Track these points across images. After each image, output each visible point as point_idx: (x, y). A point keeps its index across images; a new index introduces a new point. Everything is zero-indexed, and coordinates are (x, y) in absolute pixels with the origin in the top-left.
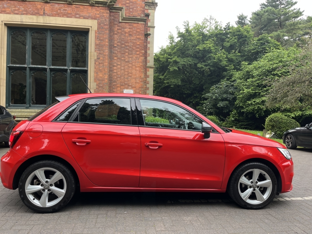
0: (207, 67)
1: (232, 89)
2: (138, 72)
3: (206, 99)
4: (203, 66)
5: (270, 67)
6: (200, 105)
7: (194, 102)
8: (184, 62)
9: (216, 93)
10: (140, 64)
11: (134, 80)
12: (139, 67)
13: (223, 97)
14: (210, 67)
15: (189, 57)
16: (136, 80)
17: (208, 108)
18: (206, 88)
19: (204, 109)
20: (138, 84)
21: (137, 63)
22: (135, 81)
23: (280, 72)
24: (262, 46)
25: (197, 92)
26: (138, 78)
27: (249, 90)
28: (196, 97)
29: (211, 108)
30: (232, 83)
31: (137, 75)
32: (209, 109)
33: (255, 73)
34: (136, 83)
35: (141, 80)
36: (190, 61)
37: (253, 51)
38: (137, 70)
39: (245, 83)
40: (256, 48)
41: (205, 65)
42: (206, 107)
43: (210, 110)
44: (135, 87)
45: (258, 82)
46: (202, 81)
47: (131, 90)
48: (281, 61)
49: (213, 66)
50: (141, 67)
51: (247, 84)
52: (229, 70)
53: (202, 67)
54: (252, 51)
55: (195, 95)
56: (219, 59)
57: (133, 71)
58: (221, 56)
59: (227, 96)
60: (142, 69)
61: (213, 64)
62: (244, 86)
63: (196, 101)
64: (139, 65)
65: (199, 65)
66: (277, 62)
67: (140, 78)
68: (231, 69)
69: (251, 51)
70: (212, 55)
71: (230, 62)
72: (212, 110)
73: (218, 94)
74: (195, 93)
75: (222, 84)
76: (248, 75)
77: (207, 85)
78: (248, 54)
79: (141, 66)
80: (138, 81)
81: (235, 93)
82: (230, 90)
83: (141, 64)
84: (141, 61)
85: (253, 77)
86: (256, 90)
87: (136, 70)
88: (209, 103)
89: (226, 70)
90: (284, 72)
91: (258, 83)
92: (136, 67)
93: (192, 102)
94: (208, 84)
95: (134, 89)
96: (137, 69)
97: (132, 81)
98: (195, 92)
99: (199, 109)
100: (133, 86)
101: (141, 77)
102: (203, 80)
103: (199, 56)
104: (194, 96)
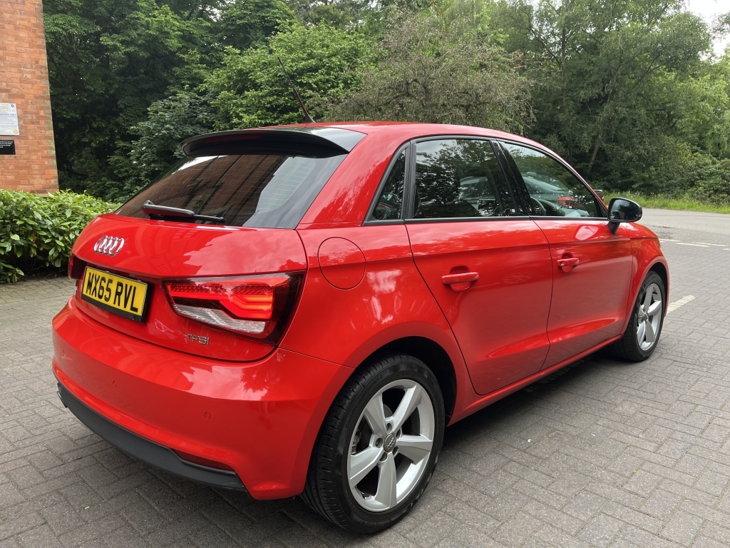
0: (127, 47)
1: (205, 114)
2: (27, 45)
3: (137, 138)
4: (119, 45)
5: (291, 66)
6: (116, 152)
7: (93, 145)
8: (57, 25)
9: (166, 123)
10: (29, 21)
11: (13, 70)
12: (27, 28)
13: (184, 132)
14: (137, 49)
15: (69, 13)
16: (20, 72)
17: (146, 162)
18: (126, 106)
19: (134, 162)
20: (30, 86)
21: (19, 16)
22: (18, 75)
23: (315, 80)
24: (258, 11)
25: (98, 116)
26: (29, 66)
27: (253, 117)
28: (99, 130)
29: (154, 161)
30: (203, 99)
31: (25, 56)
32: (149, 163)
33: (262, 77)
34: (21, 81)
35: (38, 73)
36: (73, 26)
37: (241, 22)
38: (22, 39)
39: (239, 101)
40: (245, 14)
41: (123, 42)
42: (138, 159)
43: (153, 165)
44: (22, 96)
45: (271, 99)
46: (111, 85)
47: (10, 105)
48: (311, 56)
49: (144, 47)
50: (34, 31)
51: (244, 102)
52: (187, 63)
53: (115, 46)
54: (239, 22)
55: (95, 125)
56: (160, 30)
57: (6, 42)
58: (167, 21)
59: (194, 130)
60: (39, 37)
61: (146, 41)
62: (238, 107)
63: (101, 142)
64: (26, 23)
65: (105, 40)
66: (305, 56)
67: (36, 68)
68: (193, 61)
69: (233, 20)
70: (141, 15)
71: (187, 41)
72: (157, 165)
73: (172, 125)
74: (95, 119)
75: (181, 98)
76: (242, 82)
77: (127, 98)
78: (227, 26)
79: (35, 25)
80: (29, 76)
81: (213, 123)
82: (201, 116)
83: (34, 20)
84: (33, 9)
85: (256, 87)
86: (266, 118)
87: (17, 38)
88: (147, 148)
89: (181, 63)
90: (321, 80)
91: (270, 102)
92: (17, 28)
93: (88, 144)
94: (131, 95)
95: (20, 101)
96: (23, 34)
97: (8, 75)
98: (95, 116)
99: (117, 163)
100: (15, 91)
101: (37, 62)
102: (113, 84)
103: (100, 13)
104: (91, 127)
